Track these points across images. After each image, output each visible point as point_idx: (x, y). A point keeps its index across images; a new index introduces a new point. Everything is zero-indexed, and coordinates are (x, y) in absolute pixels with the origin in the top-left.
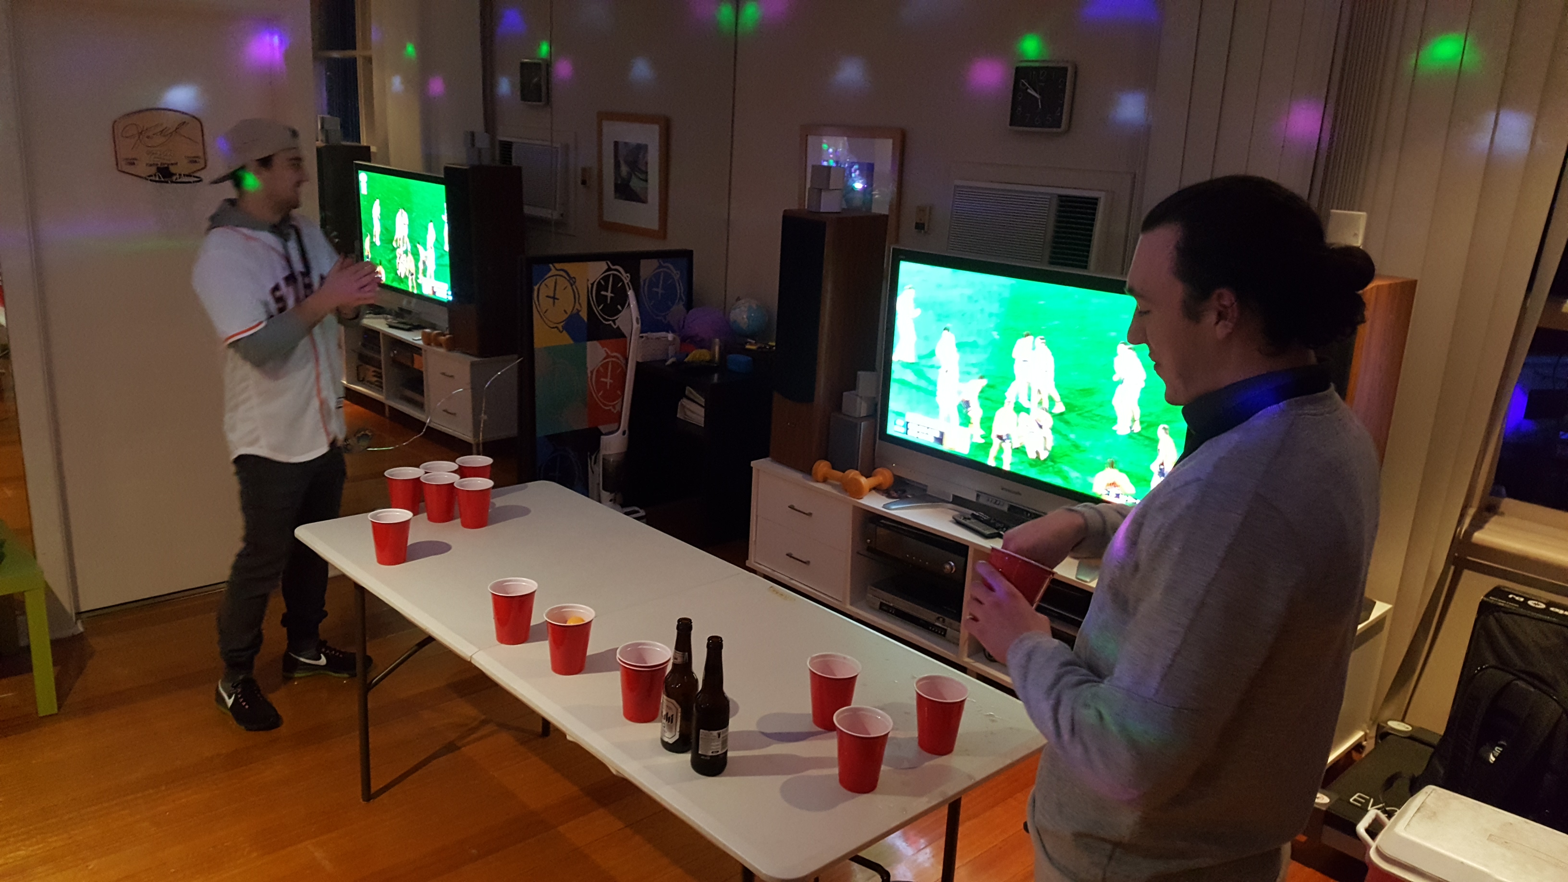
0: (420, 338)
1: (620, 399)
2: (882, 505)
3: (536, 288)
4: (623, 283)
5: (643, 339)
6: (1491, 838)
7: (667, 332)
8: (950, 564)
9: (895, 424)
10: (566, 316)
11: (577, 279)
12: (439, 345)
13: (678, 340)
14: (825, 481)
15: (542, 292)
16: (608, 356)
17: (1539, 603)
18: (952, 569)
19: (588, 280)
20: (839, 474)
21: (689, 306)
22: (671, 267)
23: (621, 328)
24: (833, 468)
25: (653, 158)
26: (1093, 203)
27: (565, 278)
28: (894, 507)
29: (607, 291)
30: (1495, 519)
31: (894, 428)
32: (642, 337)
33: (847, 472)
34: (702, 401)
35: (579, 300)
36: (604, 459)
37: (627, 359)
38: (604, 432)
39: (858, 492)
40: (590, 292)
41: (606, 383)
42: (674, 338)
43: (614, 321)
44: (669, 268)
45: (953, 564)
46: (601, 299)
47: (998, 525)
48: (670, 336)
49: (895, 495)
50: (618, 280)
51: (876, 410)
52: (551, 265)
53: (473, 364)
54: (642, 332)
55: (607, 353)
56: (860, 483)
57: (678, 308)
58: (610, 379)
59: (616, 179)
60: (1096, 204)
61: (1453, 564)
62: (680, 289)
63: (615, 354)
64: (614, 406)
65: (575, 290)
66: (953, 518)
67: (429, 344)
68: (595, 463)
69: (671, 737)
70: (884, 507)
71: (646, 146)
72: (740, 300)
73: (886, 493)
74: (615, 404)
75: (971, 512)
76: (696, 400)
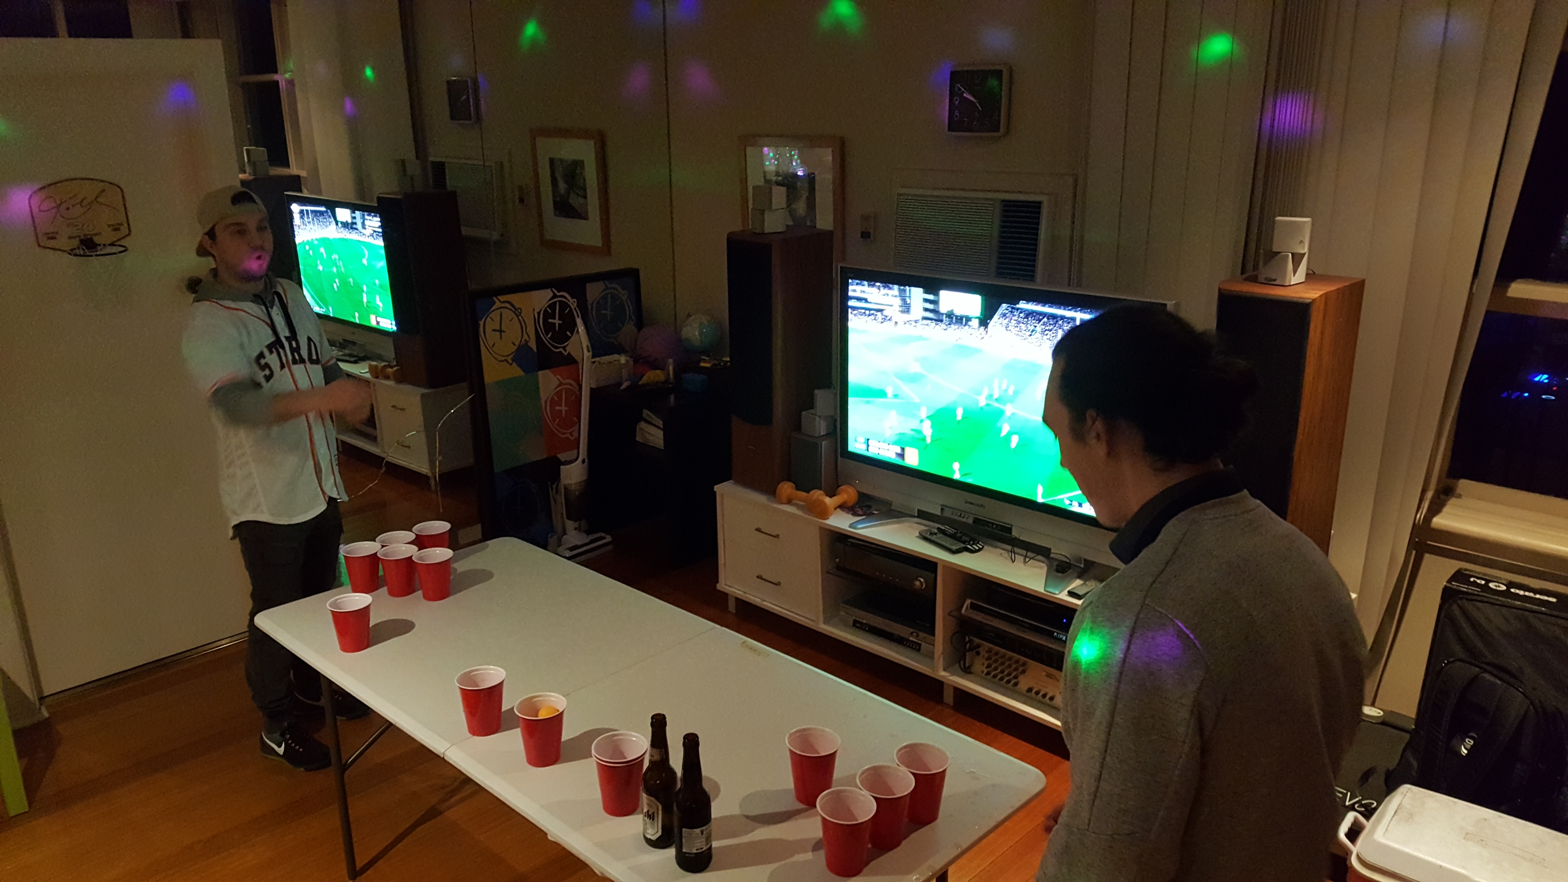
0: (367, 370)
1: (577, 426)
2: (848, 525)
3: (481, 323)
4: (571, 309)
5: (595, 364)
6: (1467, 836)
7: (619, 354)
8: (920, 581)
9: (856, 441)
10: (516, 348)
11: (522, 308)
12: (387, 377)
13: (631, 363)
14: (789, 502)
15: (489, 325)
16: (561, 384)
17: (1501, 585)
18: (922, 586)
19: (534, 310)
20: (804, 494)
21: (640, 325)
22: (616, 286)
23: (572, 353)
24: (798, 489)
25: (591, 174)
26: (1037, 206)
27: (511, 310)
28: (860, 526)
29: (555, 319)
30: (1453, 501)
31: (856, 445)
32: (594, 362)
33: (812, 492)
34: (660, 423)
35: (526, 331)
36: (566, 489)
37: (580, 386)
38: (563, 460)
39: (824, 513)
40: (536, 322)
41: (561, 411)
42: (627, 361)
43: (564, 348)
44: (617, 290)
45: (922, 580)
46: (549, 327)
47: (964, 538)
48: (623, 359)
49: (860, 512)
50: (564, 305)
51: (835, 427)
52: (495, 298)
53: (423, 396)
54: (593, 357)
55: (560, 381)
56: (825, 504)
57: (629, 328)
58: (566, 405)
59: (554, 196)
60: (1039, 208)
61: (1414, 549)
62: (629, 309)
63: (568, 381)
64: (571, 434)
65: (522, 320)
66: (920, 533)
67: (377, 377)
68: (557, 492)
69: (654, 833)
70: (851, 526)
71: (582, 162)
72: (691, 316)
73: (852, 510)
74: (572, 431)
75: (938, 526)
76: (653, 422)
